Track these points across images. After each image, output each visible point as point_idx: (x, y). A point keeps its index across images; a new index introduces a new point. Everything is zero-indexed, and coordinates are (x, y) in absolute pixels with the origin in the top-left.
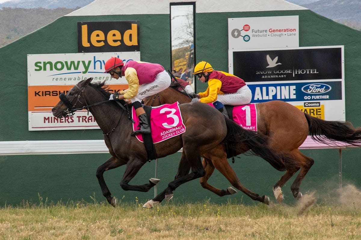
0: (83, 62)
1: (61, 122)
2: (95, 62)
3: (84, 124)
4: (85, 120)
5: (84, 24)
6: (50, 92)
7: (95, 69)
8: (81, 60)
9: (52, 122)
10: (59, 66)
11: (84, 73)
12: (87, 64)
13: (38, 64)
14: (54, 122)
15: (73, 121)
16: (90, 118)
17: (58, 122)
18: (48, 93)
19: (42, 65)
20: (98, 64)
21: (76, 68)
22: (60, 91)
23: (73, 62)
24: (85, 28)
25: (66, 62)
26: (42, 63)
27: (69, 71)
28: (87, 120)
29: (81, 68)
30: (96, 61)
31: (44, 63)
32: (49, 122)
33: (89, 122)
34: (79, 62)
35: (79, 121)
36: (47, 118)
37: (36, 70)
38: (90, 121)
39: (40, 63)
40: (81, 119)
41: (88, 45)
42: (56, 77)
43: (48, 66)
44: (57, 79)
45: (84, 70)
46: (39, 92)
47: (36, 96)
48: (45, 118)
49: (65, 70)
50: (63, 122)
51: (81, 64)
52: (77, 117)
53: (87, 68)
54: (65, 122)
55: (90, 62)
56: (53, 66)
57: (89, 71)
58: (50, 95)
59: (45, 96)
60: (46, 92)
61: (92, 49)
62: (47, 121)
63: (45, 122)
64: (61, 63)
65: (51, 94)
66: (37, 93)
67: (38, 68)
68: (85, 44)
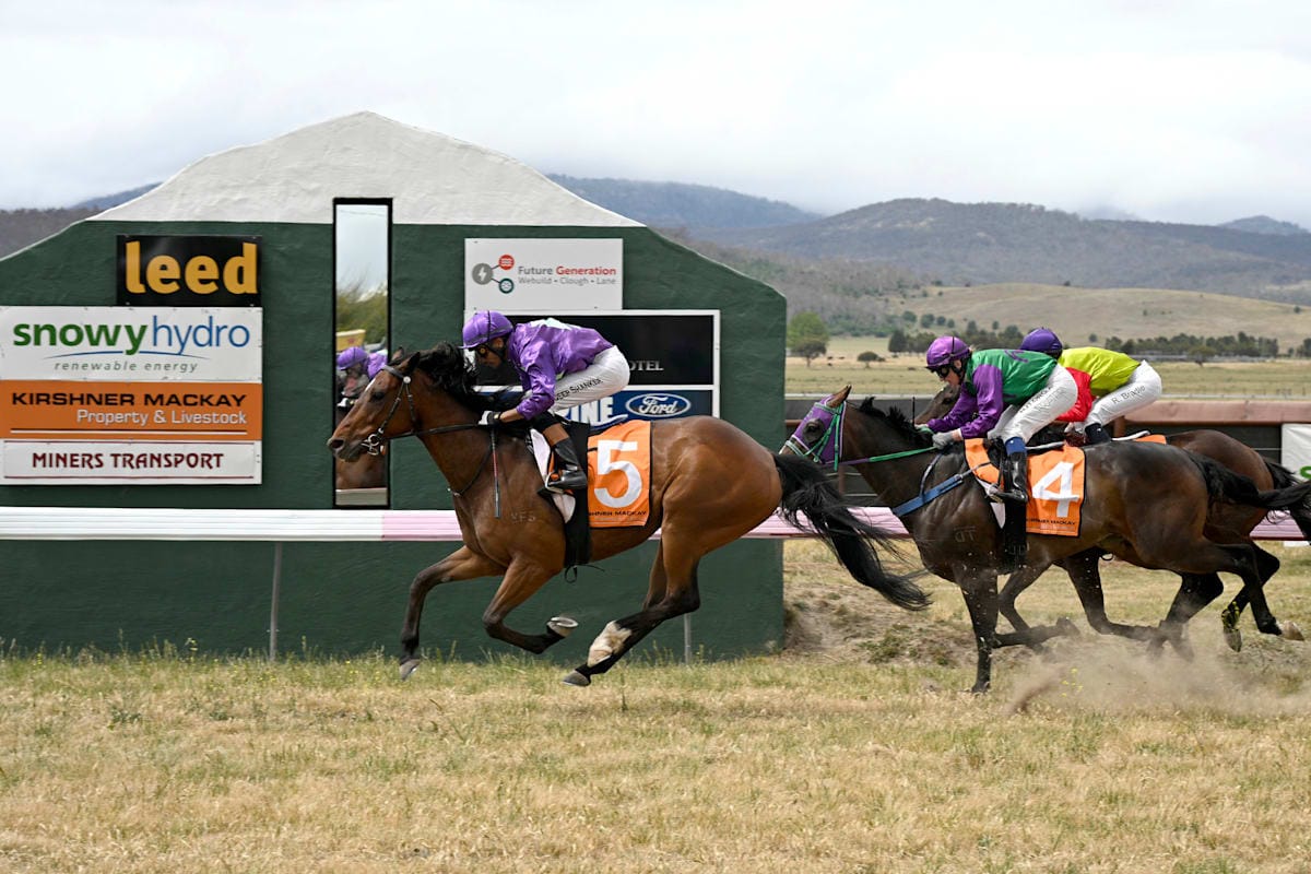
0: (129, 329)
1: (72, 466)
2: (156, 330)
3: (128, 471)
4: (129, 462)
5: (133, 239)
6: (48, 395)
7: (155, 344)
8: (123, 323)
9: (51, 466)
10: (71, 335)
11: (129, 353)
12: (136, 332)
13: (23, 330)
14: (57, 465)
15: (101, 465)
16: (142, 459)
17: (65, 466)
18: (45, 397)
19: (31, 332)
20: (163, 333)
21: (111, 342)
22: (71, 395)
23: (103, 328)
24: (133, 249)
25: (88, 328)
26: (32, 328)
27: (95, 349)
28: (134, 462)
29: (124, 342)
30: (159, 325)
31: (37, 327)
32: (44, 466)
33: (138, 467)
34: (118, 328)
35: (116, 466)
36: (40, 455)
37: (17, 343)
38: (141, 465)
39: (27, 327)
40: (120, 459)
41: (140, 289)
42: (63, 361)
43: (45, 335)
44: (65, 366)
45: (130, 347)
46: (24, 395)
47: (14, 403)
48: (35, 456)
49: (85, 344)
50: (77, 466)
51: (123, 333)
52: (112, 455)
53: (136, 342)
54: (83, 466)
55: (143, 328)
56: (57, 335)
57: (141, 348)
58: (48, 403)
59: (38, 403)
60: (38, 395)
61: (151, 299)
62: (40, 463)
63: (35, 465)
64: (77, 328)
65: (51, 400)
66: (18, 396)
67: (21, 339)
68: (135, 286)
